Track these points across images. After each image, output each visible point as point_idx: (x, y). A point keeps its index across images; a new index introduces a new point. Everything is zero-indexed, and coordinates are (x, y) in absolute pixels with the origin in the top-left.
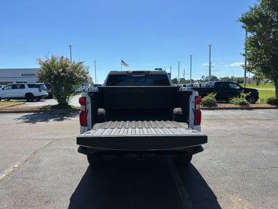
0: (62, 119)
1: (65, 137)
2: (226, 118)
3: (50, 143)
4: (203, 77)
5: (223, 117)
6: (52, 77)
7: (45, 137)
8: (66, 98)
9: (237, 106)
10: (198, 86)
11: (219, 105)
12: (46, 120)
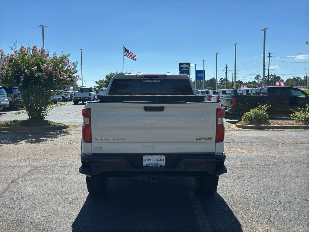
0: (38, 141)
1: (48, 163)
2: (280, 141)
3: (30, 171)
4: (258, 77)
5: (276, 139)
6: (22, 78)
7: (21, 164)
8: (41, 109)
9: (301, 124)
10: (245, 94)
11: (273, 123)
12: (15, 141)
